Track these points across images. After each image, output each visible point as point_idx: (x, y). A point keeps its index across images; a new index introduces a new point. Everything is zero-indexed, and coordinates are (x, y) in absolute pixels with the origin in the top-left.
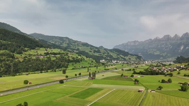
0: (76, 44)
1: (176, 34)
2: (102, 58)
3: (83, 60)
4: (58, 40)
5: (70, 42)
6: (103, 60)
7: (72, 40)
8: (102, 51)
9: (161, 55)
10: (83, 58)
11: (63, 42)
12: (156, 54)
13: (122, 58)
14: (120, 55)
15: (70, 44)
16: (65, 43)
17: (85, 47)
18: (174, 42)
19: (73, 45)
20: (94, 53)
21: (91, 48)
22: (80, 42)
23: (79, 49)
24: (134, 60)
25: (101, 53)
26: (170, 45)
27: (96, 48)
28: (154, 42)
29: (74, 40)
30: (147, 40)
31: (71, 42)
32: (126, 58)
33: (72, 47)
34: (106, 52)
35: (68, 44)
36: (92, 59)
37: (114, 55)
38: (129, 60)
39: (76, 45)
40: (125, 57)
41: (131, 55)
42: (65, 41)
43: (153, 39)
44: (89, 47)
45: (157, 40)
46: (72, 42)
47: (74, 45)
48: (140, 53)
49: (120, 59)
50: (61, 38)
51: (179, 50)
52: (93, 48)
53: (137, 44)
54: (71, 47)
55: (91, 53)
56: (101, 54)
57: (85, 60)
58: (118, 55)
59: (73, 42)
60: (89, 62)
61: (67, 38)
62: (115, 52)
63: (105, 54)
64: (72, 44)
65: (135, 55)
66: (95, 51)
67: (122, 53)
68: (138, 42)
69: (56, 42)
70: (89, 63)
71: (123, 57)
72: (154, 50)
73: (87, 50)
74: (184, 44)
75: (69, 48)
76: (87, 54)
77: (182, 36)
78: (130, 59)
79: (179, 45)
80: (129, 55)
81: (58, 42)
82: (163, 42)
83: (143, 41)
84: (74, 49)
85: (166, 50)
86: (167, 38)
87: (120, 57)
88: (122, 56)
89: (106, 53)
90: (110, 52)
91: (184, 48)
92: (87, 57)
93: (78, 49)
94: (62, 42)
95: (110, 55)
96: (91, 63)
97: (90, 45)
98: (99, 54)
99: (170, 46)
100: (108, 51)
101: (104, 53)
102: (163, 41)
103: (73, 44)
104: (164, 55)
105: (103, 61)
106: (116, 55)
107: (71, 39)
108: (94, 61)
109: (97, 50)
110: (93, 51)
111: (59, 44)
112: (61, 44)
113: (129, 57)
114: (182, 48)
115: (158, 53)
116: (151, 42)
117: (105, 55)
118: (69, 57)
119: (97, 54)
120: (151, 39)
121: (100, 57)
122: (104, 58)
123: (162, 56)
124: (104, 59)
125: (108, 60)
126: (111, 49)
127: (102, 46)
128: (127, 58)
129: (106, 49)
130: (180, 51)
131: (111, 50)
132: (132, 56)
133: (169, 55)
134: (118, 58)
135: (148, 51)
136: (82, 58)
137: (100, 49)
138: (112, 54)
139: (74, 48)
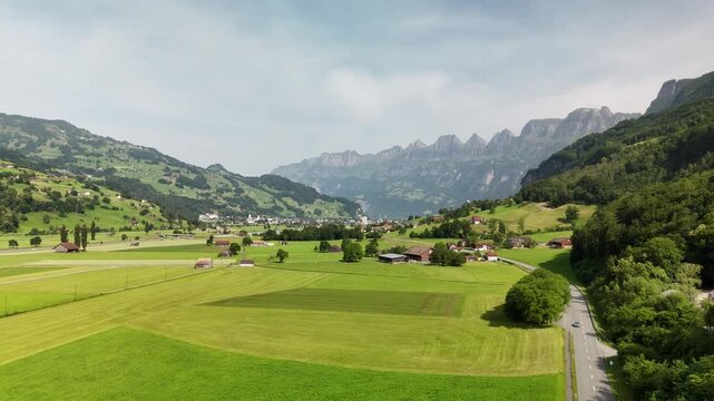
0: (103, 150)
1: (475, 136)
2: (209, 206)
3: (103, 204)
4: (16, 130)
5: (76, 140)
6: (212, 213)
7: (87, 134)
8: (214, 182)
9: (428, 200)
10: (101, 198)
11: (42, 142)
12: (414, 197)
13: (290, 208)
14: (284, 199)
15: (73, 151)
16: (53, 146)
17: (142, 165)
18: (467, 159)
19: (87, 155)
20: (177, 190)
21: (167, 169)
22: (124, 143)
23: (114, 170)
24: (331, 215)
25: (209, 188)
26: (457, 168)
27: (193, 169)
28: (407, 158)
29: (95, 136)
30: (388, 151)
31: (80, 141)
32: (306, 210)
33: (82, 161)
34: (230, 185)
35: (64, 149)
36: (148, 204)
37: (262, 199)
38: (315, 216)
39: (101, 155)
40: (303, 207)
41: (325, 198)
42: (51, 135)
43: (404, 148)
44: (162, 166)
45: (417, 151)
46: (83, 142)
47: (93, 154)
48: (361, 196)
49: (282, 214)
50: (34, 125)
51: (480, 185)
52: (176, 168)
53: (352, 163)
54: (76, 160)
55: (164, 190)
56: (208, 194)
57: (110, 206)
58: (279, 197)
59: (89, 143)
60: (127, 211)
61: (62, 124)
62: (267, 188)
63: (226, 195)
64: (82, 151)
65: (339, 200)
66: (182, 182)
67: (292, 193)
68: (357, 155)
69: (7, 138)
70: (125, 217)
71: (295, 205)
72: (406, 184)
73: (149, 176)
74: (494, 167)
75: (67, 164)
76: (145, 189)
77: (492, 141)
78: (318, 212)
79: (482, 170)
80: (319, 200)
81: (16, 140)
82: (437, 159)
83: (374, 154)
84: (90, 171)
85: (442, 185)
86: (449, 145)
87: (285, 204)
88: (290, 202)
89: (228, 191)
90: (245, 187)
91: (494, 180)
92: (129, 198)
93: (110, 171)
94: (35, 138)
95: (247, 197)
96: (136, 215)
97: (167, 157)
98: (200, 191)
99: (455, 171)
100: (240, 183)
101: (220, 191)
102: (435, 154)
103: (90, 149)
104: (436, 202)
105: (211, 217)
106: (268, 197)
107: (80, 132)
108: (155, 211)
109: (192, 177)
110: (174, 181)
111: (23, 146)
112: (32, 147)
113: (317, 204)
114: (490, 178)
115: (417, 195)
116: (398, 156)
117: (225, 199)
118: (33, 188)
119: (189, 193)
120: (397, 148)
121: (200, 202)
122: (219, 207)
123: (430, 206)
124: (216, 212)
125: (233, 213)
126: (252, 178)
127: (218, 165)
128: (308, 209)
129: (232, 178)
130: (482, 188)
131: (252, 182)
132: (327, 203)
133: (450, 202)
134: (274, 208)
135: (388, 189)
136: (96, 197)
137: (205, 176)
138: (252, 195)
139: (93, 166)
